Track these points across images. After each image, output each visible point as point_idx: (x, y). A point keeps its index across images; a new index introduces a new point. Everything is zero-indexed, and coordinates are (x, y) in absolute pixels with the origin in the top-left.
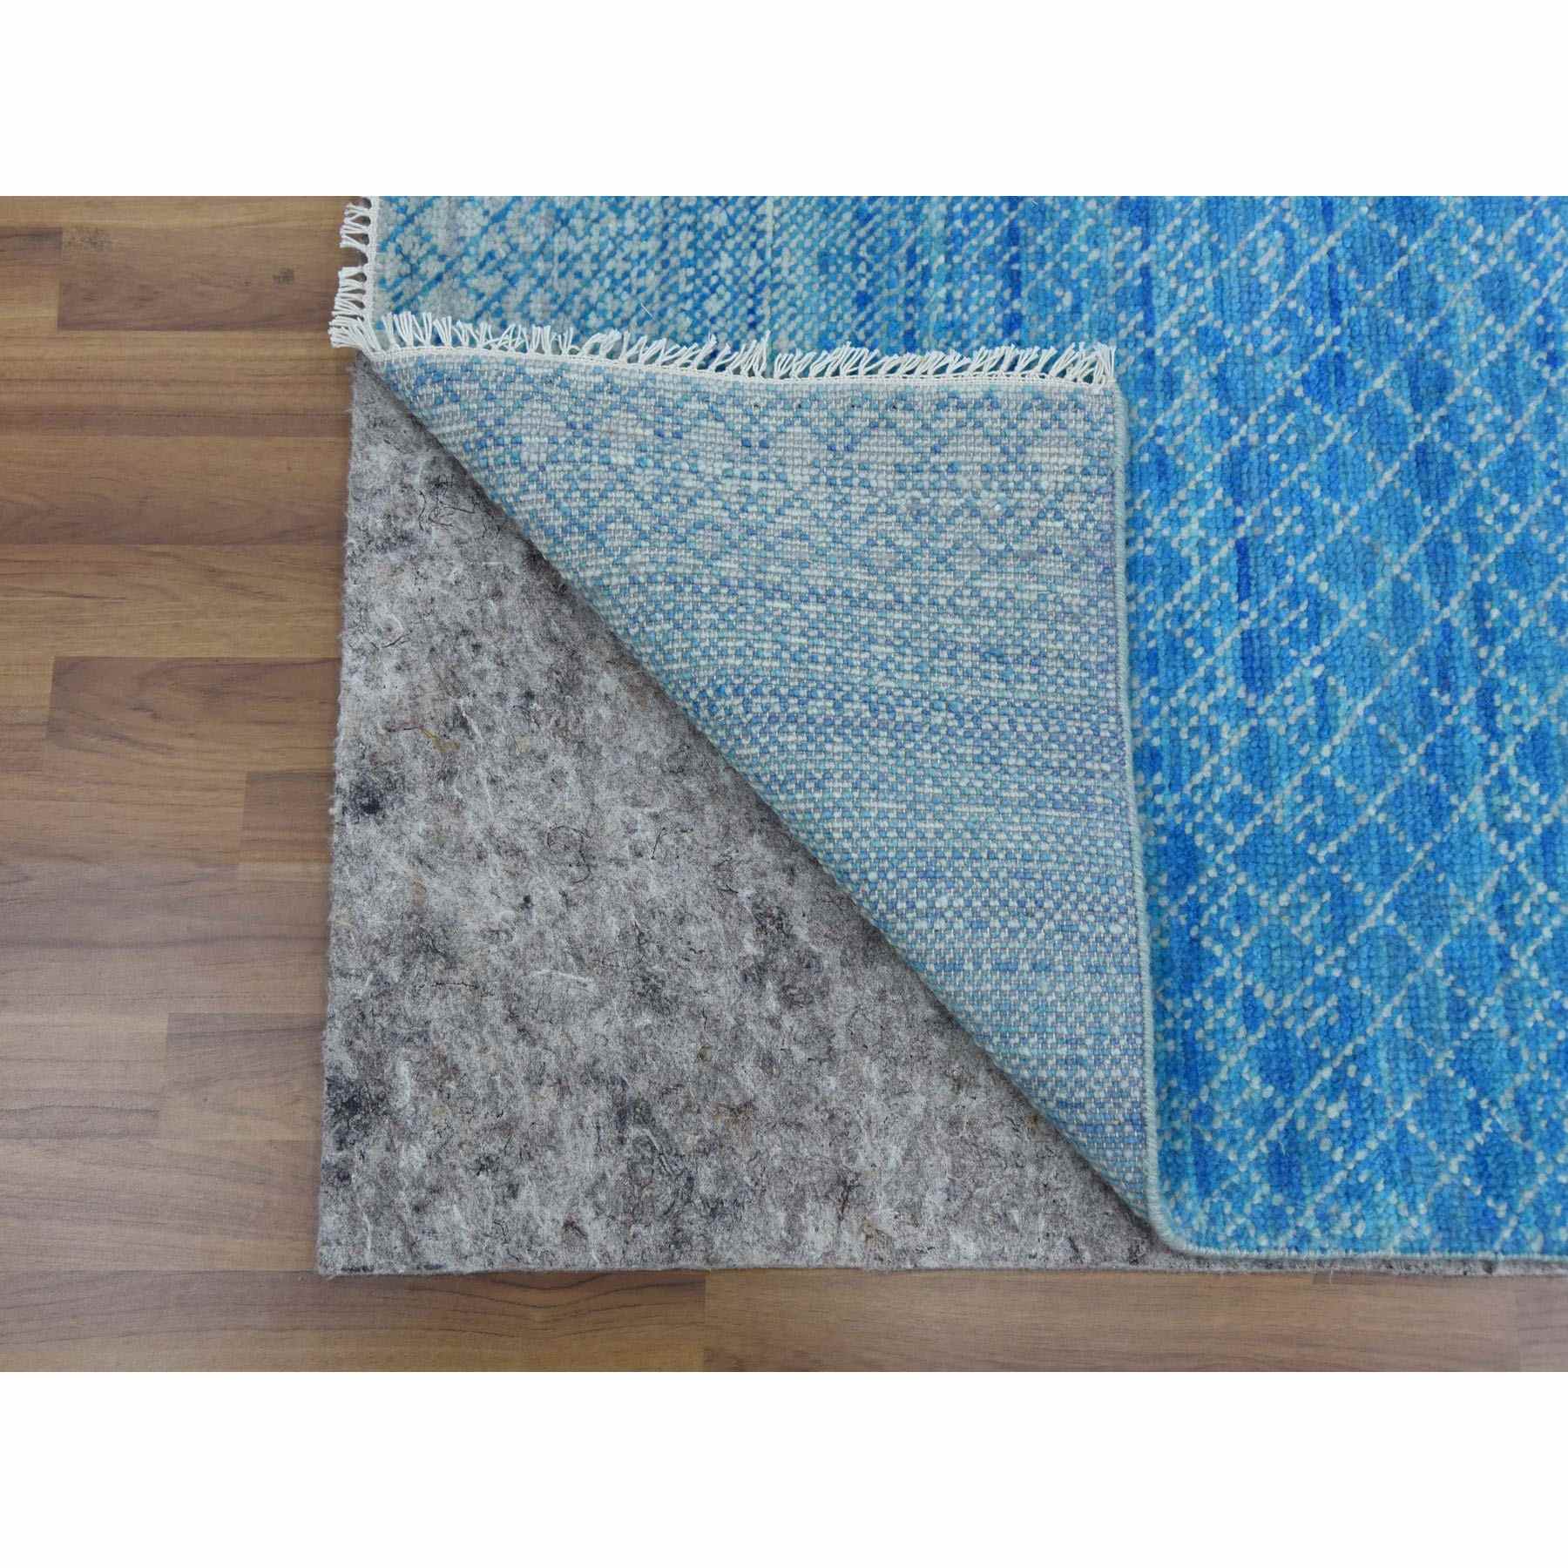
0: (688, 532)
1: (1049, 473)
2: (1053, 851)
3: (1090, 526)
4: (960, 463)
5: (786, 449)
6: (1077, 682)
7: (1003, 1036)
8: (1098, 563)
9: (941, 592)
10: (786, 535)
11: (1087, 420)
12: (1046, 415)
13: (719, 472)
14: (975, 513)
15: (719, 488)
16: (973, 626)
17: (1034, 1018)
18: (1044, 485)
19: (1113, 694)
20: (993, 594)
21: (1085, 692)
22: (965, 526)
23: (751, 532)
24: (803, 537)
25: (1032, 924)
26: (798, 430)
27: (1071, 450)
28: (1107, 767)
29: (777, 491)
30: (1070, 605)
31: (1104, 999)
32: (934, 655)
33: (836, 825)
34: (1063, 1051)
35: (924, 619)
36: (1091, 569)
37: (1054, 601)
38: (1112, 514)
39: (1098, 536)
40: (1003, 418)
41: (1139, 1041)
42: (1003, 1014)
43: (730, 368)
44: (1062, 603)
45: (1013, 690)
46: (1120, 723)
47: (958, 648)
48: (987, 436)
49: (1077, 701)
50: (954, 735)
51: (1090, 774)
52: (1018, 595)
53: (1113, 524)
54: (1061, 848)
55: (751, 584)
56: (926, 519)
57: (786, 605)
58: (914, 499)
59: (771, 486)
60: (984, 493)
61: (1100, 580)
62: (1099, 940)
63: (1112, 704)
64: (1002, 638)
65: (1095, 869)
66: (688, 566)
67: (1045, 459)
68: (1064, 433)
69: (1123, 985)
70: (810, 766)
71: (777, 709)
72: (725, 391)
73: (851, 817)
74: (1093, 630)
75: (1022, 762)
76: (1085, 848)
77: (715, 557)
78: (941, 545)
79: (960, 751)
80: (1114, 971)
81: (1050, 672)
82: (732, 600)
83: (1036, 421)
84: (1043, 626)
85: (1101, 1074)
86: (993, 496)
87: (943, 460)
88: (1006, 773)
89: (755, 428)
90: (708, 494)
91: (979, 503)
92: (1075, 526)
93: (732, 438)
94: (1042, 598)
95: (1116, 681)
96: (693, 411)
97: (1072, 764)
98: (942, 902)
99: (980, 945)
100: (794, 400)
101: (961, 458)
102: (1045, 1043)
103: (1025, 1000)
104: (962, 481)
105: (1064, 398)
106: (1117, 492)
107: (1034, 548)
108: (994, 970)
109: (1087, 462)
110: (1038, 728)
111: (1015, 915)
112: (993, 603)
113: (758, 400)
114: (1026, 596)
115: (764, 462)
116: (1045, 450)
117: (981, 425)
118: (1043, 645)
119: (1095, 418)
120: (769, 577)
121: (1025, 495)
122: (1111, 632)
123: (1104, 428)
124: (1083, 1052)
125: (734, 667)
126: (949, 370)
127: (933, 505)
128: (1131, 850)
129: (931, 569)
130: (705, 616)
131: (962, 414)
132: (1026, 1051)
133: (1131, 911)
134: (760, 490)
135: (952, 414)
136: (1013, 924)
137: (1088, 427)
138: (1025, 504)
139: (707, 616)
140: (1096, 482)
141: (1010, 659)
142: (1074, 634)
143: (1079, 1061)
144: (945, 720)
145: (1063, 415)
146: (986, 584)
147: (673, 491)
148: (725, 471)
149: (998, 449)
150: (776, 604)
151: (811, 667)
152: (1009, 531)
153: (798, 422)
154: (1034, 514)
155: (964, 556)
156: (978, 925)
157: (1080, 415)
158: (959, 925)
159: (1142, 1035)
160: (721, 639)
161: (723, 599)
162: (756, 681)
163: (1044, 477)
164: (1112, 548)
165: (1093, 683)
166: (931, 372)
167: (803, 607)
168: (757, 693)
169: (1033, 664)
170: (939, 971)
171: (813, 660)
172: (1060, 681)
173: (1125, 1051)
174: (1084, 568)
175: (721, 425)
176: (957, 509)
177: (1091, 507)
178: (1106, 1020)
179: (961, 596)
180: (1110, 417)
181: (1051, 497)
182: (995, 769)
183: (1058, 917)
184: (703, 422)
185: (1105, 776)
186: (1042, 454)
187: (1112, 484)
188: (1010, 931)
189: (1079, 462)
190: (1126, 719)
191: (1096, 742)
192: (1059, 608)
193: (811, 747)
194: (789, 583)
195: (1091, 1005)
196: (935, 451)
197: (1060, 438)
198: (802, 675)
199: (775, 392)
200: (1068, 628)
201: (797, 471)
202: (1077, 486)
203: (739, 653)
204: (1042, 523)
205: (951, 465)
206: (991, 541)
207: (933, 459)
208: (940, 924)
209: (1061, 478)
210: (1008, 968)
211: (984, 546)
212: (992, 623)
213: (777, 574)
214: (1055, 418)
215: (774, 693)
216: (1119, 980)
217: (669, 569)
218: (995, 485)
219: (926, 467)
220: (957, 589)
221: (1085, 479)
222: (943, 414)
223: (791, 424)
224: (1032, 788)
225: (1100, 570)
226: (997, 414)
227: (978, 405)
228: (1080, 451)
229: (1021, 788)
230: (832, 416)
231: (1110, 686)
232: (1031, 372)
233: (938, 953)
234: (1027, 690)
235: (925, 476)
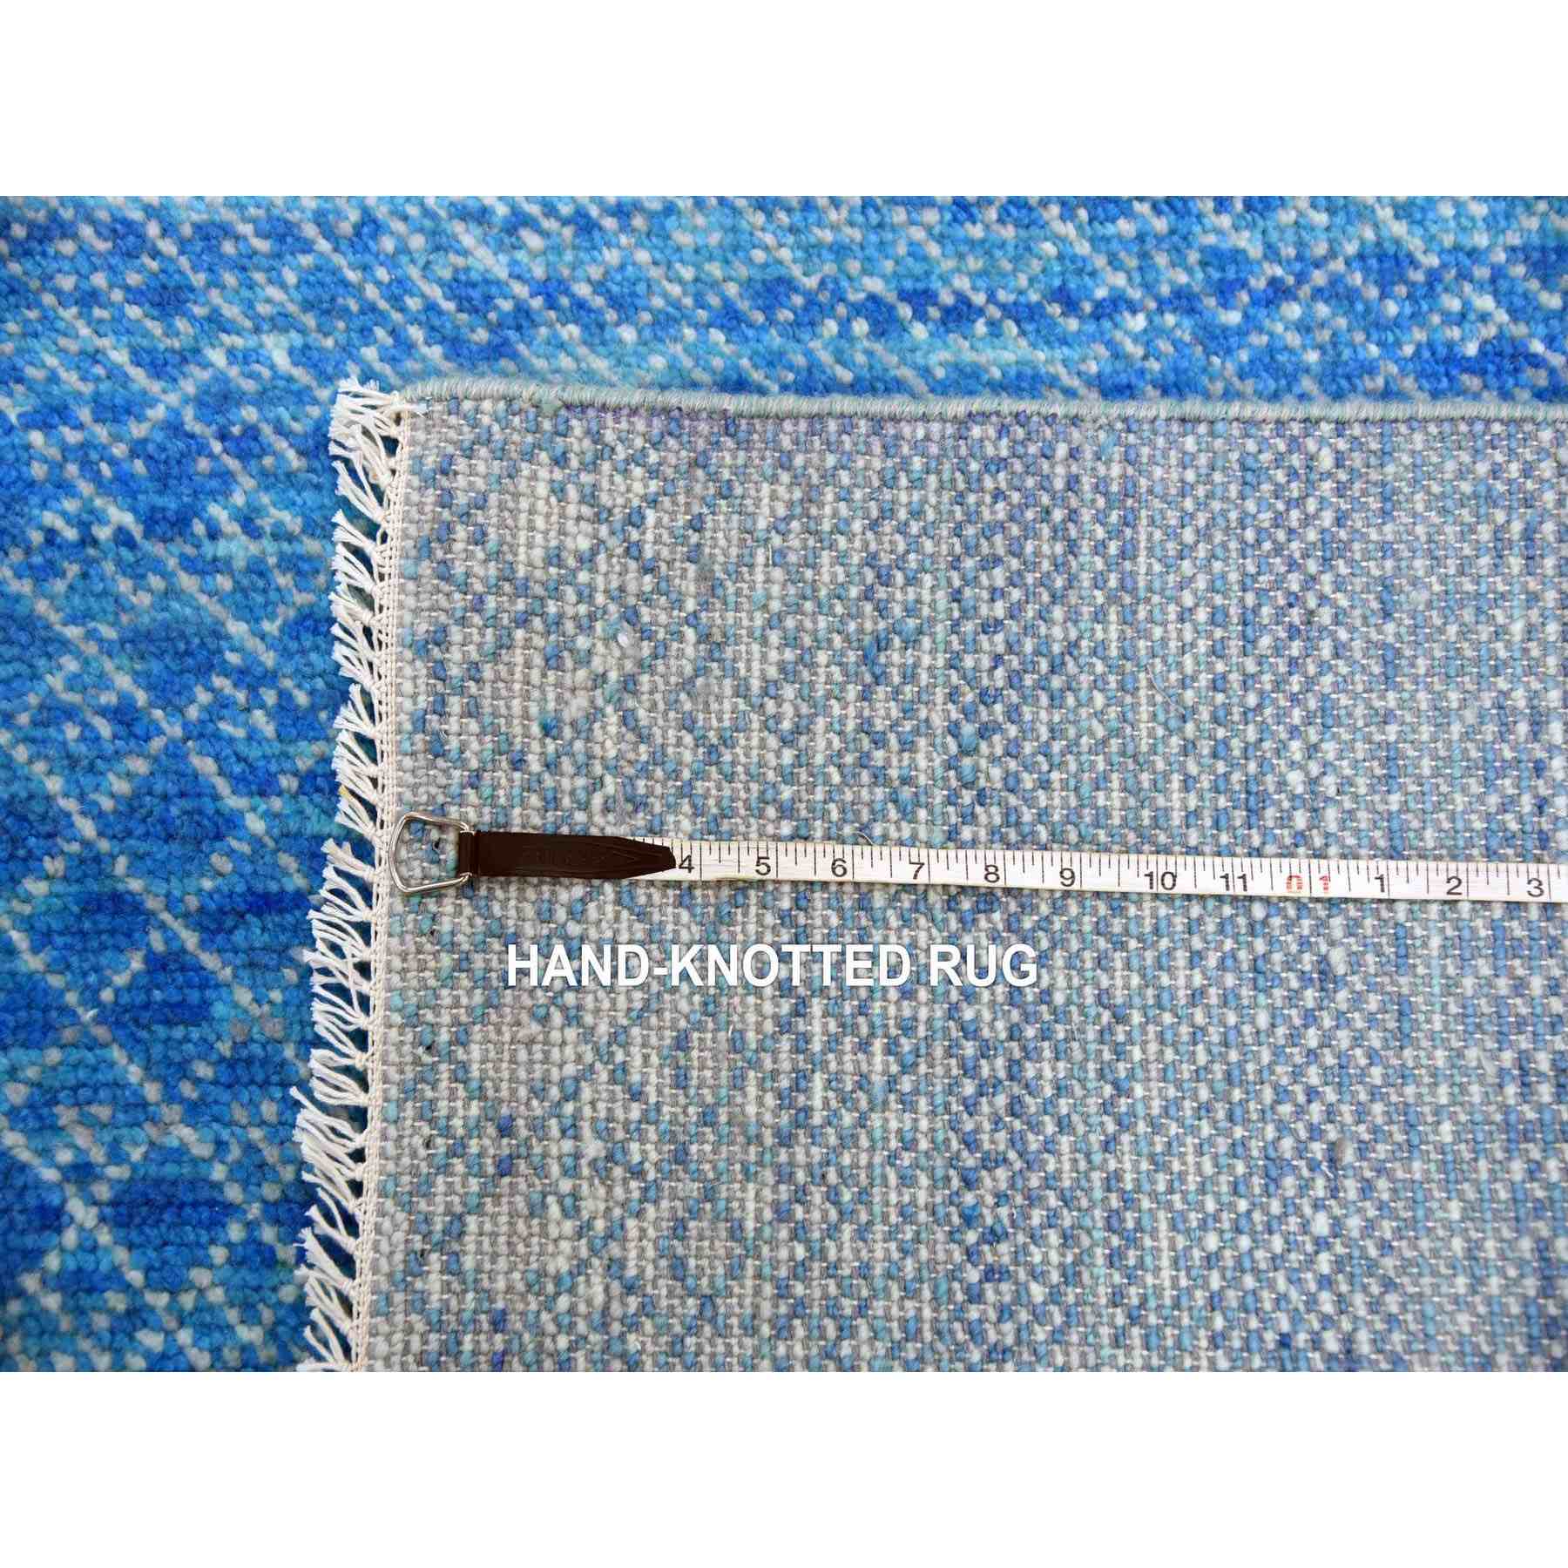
0: (691, 1293)
1: (562, 532)
2: (1207, 568)
3: (653, 457)
4: (543, 711)
5: (513, 1079)
6: (916, 496)
7: (1496, 672)
8: (717, 445)
9: (771, 759)
10: (681, 1081)
11: (469, 454)
12: (461, 532)
13: (568, 1227)
14: (629, 684)
15: (600, 1225)
16: (829, 695)
17: (1468, 615)
18: (584, 544)
19: (935, 427)
20: (774, 655)
21: (932, 480)
22: (653, 707)
23: (681, 1157)
24: (682, 1043)
25: (1325, 616)
26: (476, 1051)
27: (523, 486)
28: (1062, 450)
29: (597, 1097)
30: (790, 504)
31: (1436, 489)
32: (880, 777)
33: (1181, 982)
34: (1516, 563)
35: (819, 795)
36: (727, 459)
37: (784, 534)
38: (634, 412)
39: (672, 442)
40: (463, 622)
41: (1497, 428)
42: (1461, 671)
43: (351, 1204)
44: (788, 519)
45: (932, 621)
46: (985, 416)
47: (865, 727)
48: (495, 657)
49: (946, 497)
50: (1017, 743)
51: (1072, 483)
52: (775, 606)
53: (653, 412)
54: (1202, 551)
55: (783, 1157)
56: (641, 784)
57: (818, 1080)
58: (606, 810)
59: (587, 1112)
60: (597, 663)
61: (745, 445)
62: (1340, 491)
63: (950, 429)
64: (847, 640)
65: (1234, 490)
66: (757, 1292)
67: (539, 538)
68: (493, 498)
69: (1413, 453)
70: (1091, 1035)
71: (1001, 1100)
72: (401, 1216)
73: (1170, 953)
74: (831, 460)
75: (1058, 613)
76: (1199, 505)
77: (736, 1232)
78: (688, 756)
79: (1044, 733)
80: (1390, 469)
81: (901, 547)
82: (817, 1195)
83: (470, 556)
84: (826, 557)
85: (1549, 497)
86: (600, 648)
87: (536, 746)
88: (1076, 645)
89: (474, 1147)
90: (615, 1250)
91: (613, 676)
92: (654, 486)
93: (497, 1198)
94: (778, 558)
95: (913, 420)
96: (446, 1287)
97: (1058, 515)
98: (1295, 779)
99: (1360, 711)
100: (417, 1061)
101: (534, 710)
102: (1503, 596)
103: (1441, 631)
104: (577, 706)
105: (431, 496)
106: (599, 400)
107: (692, 569)
108: (1399, 688)
109: (544, 457)
110: (999, 576)
111: (1311, 647)
112: (789, 655)
113: (418, 1141)
114: (775, 590)
115: (538, 1127)
116: (522, 537)
117: (476, 666)
118: (856, 559)
119: (468, 435)
120: (768, 1118)
121: (600, 581)
122: (832, 426)
123: (486, 420)
124: (1517, 527)
125: (933, 1187)
126: (367, 730)
127: (615, 770)
128: (1198, 420)
129: (730, 778)
130: (847, 1253)
131: (455, 704)
132: (1518, 628)
133: (1296, 429)
134: (598, 1134)
135: (453, 725)
136: (1326, 649)
137: (483, 452)
138: (614, 585)
139: (844, 1248)
140: (578, 442)
141: (882, 625)
142: (838, 499)
143: (1529, 535)
144: (993, 759)
145: (461, 499)
146: (756, 665)
147: (616, 1328)
148: (565, 1214)
149: (520, 634)
150: (817, 1102)
151: (922, 1031)
152: (663, 618)
153: (460, 1054)
154: (633, 565)
155: (707, 710)
156: (1327, 716)
157: (461, 465)
158: (1330, 749)
159: (1488, 422)
160: (885, 1218)
161: (816, 1215)
162: (955, 1145)
163: (569, 543)
164: (693, 415)
165: (917, 463)
166: (372, 770)
167: (816, 1046)
168: (970, 1143)
169: (887, 582)
170: (1401, 787)
171: (908, 1028)
172: (915, 528)
173: (1511, 454)
174: (726, 475)
175: (472, 1222)
176: (624, 721)
177: (621, 453)
178: (1466, 487)
179: (778, 718)
180: (467, 405)
181: (604, 531)
182: (1071, 667)
183: (1312, 566)
184: (469, 1262)
185: (1074, 454)
186: (530, 546)
187: (584, 407)
188: (1337, 656)
189: (543, 473)
190: (977, 405)
191: (1018, 466)
192: (795, 525)
193: (1060, 1032)
194: (775, 1075)
195: (1444, 511)
196: (518, 764)
197: (502, 507)
198: (939, 1052)
199: (400, 1105)
200: (828, 510)
201: (555, 1054)
202: (586, 478)
203: (906, 1181)
204: (649, 552)
205: (546, 730)
206: (681, 655)
207: (535, 767)
208: (1330, 784)
209: (572, 510)
210: (1391, 659)
211: (688, 670)
212: (822, 657)
213: (760, 1101)
214: (465, 516)
215: (971, 1107)
216: (1406, 460)
217: (766, 1330)
218: (582, 642)
219: (549, 781)
220: (765, 726)
221: (574, 462)
222: (453, 744)
223: (465, 1066)
224: (1100, 597)
225: (729, 443)
226: (456, 634)
227: (438, 672)
228: (526, 469)
229: (1099, 616)
230: (449, 981)
231: (920, 433)
232: (375, 559)
233: (1372, 789)
234: (931, 594)
235: (566, 784)
